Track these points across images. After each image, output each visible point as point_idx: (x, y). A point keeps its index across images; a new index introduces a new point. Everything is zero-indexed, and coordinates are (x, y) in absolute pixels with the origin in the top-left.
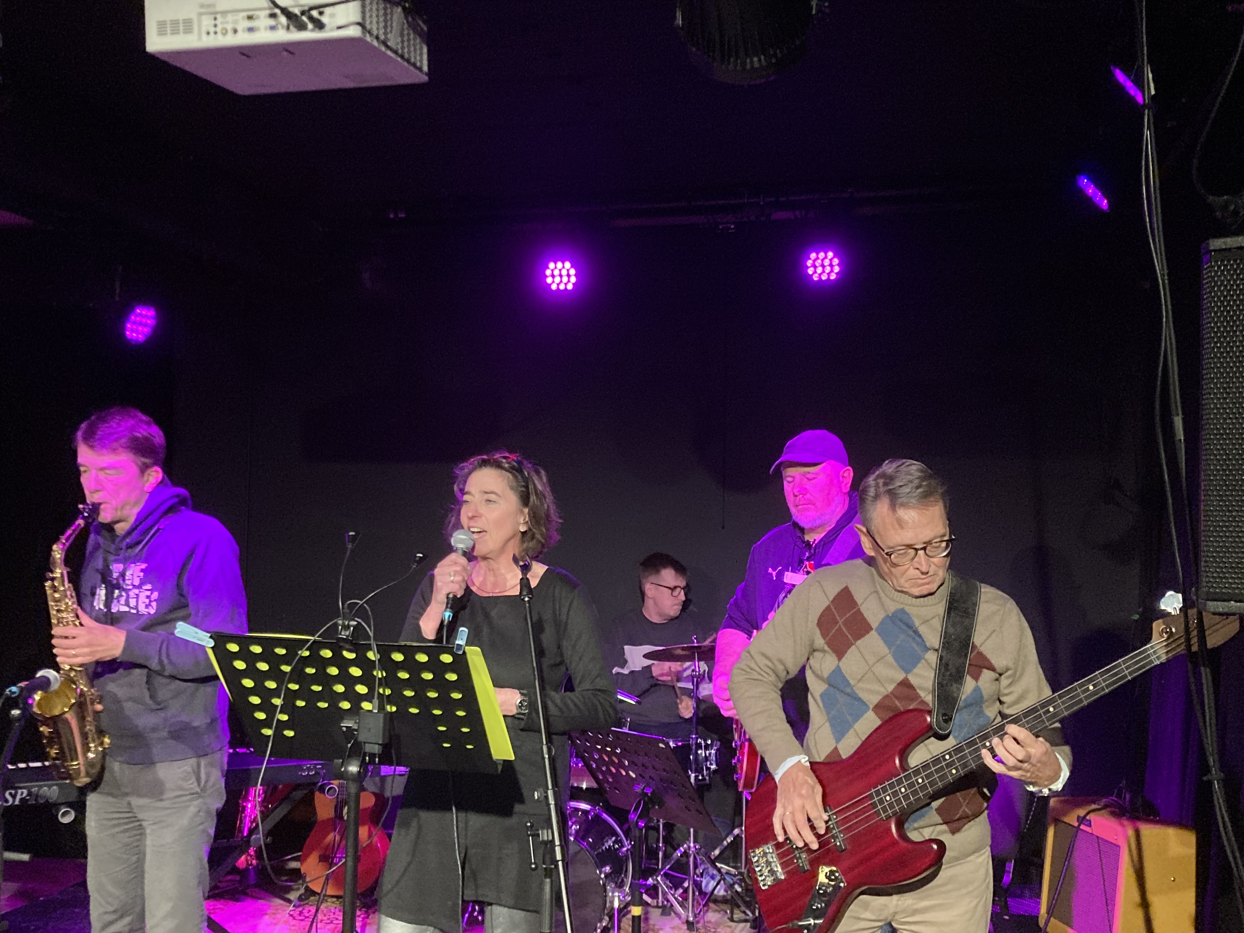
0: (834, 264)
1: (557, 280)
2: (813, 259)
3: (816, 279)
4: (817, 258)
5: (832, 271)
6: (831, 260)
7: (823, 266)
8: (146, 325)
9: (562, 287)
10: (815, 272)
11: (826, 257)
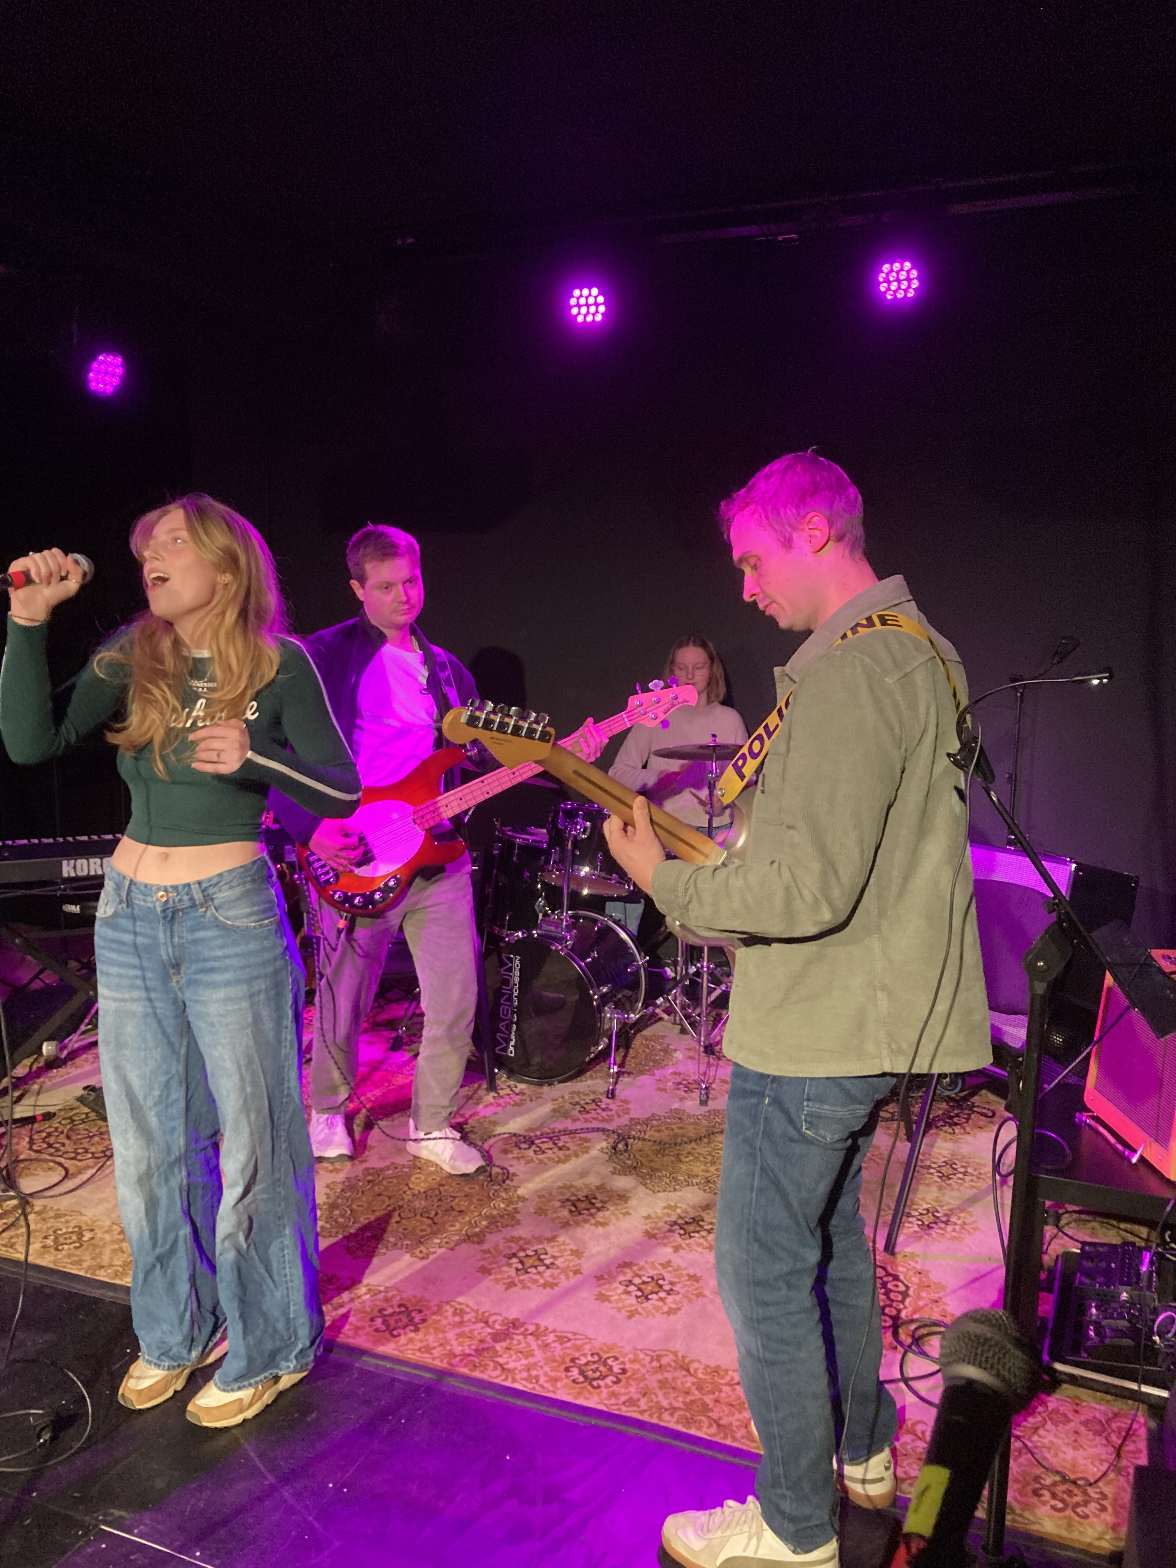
0: (912, 276)
1: (584, 310)
2: (885, 271)
3: (889, 297)
4: (892, 271)
5: (909, 287)
6: (908, 272)
7: (899, 281)
8: (114, 375)
9: (589, 319)
10: (889, 289)
11: (902, 269)
